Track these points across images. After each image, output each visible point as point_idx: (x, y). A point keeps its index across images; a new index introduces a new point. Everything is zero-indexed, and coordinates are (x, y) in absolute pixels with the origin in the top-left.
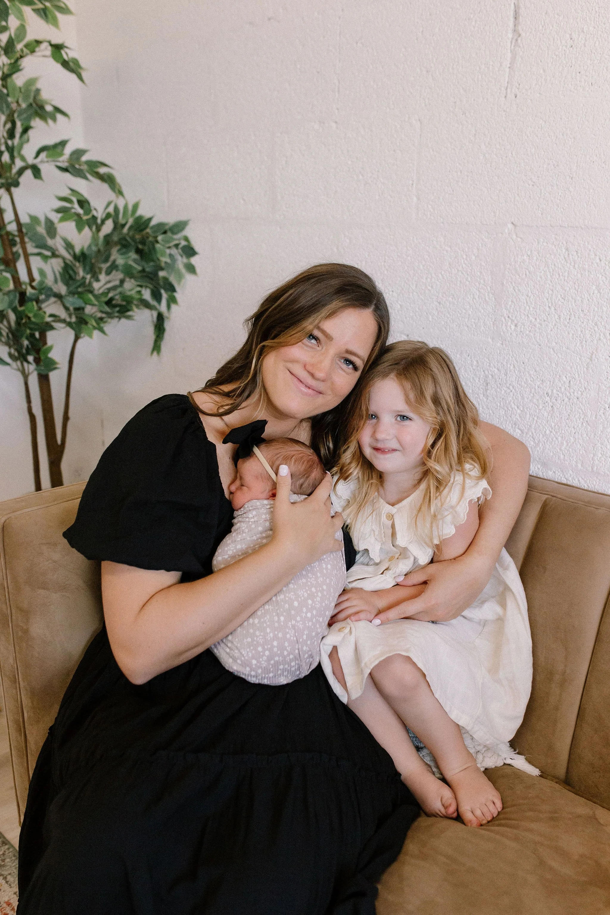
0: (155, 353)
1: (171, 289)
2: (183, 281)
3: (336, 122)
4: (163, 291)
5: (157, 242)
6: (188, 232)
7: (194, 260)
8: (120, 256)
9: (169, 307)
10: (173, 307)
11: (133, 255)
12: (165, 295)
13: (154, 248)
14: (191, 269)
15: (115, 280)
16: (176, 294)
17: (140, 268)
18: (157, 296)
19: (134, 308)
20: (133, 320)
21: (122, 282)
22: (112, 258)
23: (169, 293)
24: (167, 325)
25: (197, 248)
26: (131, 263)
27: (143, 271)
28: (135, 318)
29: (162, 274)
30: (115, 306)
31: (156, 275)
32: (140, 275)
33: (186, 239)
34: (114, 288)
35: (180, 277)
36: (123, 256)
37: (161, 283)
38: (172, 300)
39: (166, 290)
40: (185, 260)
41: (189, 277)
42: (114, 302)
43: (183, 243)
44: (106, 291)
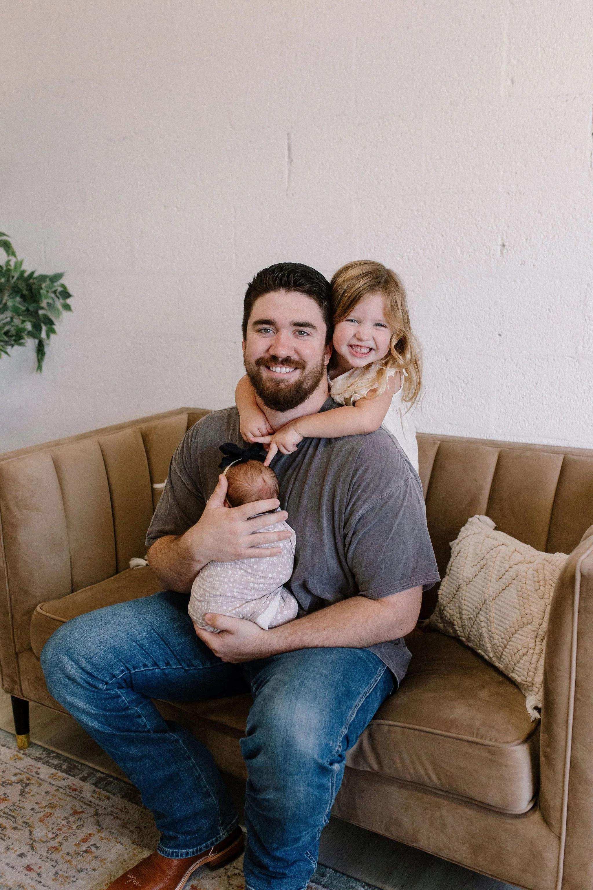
0: (39, 371)
1: (50, 322)
2: (61, 317)
3: (177, 207)
4: (42, 325)
5: (41, 288)
6: (63, 281)
7: (69, 301)
8: (10, 300)
9: (48, 336)
10: (52, 336)
11: (18, 299)
12: (44, 328)
13: (39, 293)
14: (68, 307)
15: (6, 318)
16: (54, 327)
17: (24, 308)
18: (37, 328)
19: (25, 337)
20: (24, 346)
21: (12, 318)
22: (4, 301)
23: (49, 326)
24: (47, 349)
25: (71, 291)
26: (17, 305)
27: (28, 310)
28: (26, 344)
29: (41, 312)
30: (11, 336)
31: (36, 313)
32: (25, 313)
33: (63, 286)
34: (8, 323)
35: (59, 314)
36: (13, 300)
37: (42, 318)
38: (51, 331)
39: (45, 323)
40: (62, 301)
41: (65, 314)
42: (10, 334)
43: (60, 289)
44: (2, 326)
